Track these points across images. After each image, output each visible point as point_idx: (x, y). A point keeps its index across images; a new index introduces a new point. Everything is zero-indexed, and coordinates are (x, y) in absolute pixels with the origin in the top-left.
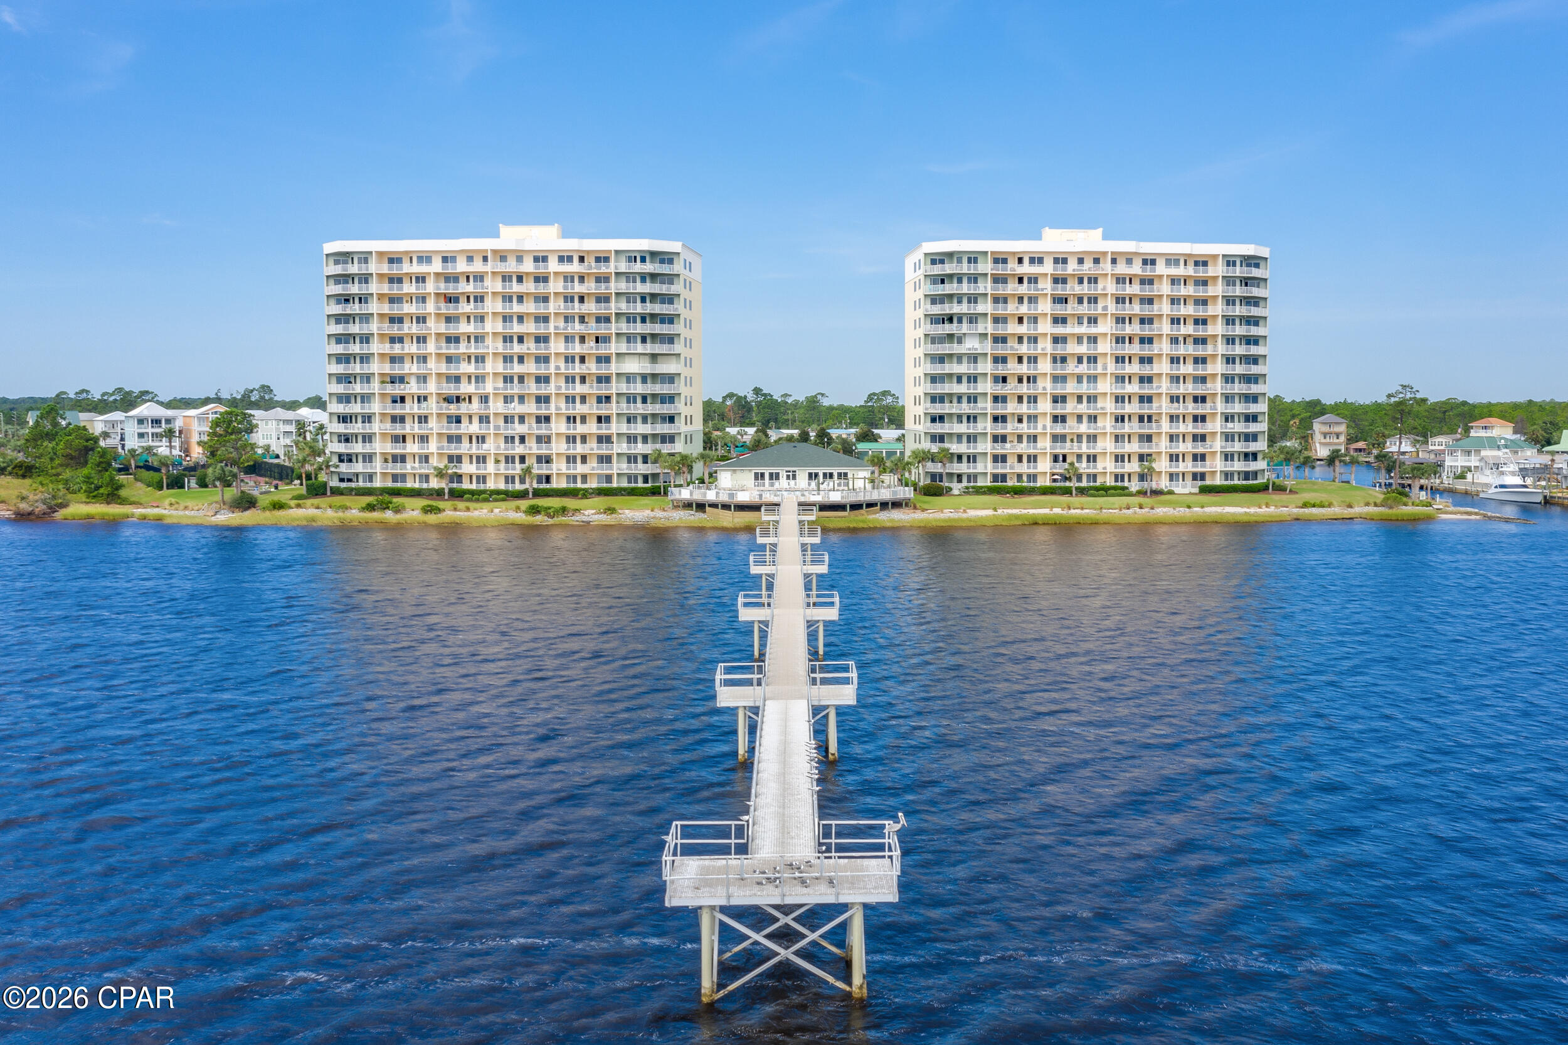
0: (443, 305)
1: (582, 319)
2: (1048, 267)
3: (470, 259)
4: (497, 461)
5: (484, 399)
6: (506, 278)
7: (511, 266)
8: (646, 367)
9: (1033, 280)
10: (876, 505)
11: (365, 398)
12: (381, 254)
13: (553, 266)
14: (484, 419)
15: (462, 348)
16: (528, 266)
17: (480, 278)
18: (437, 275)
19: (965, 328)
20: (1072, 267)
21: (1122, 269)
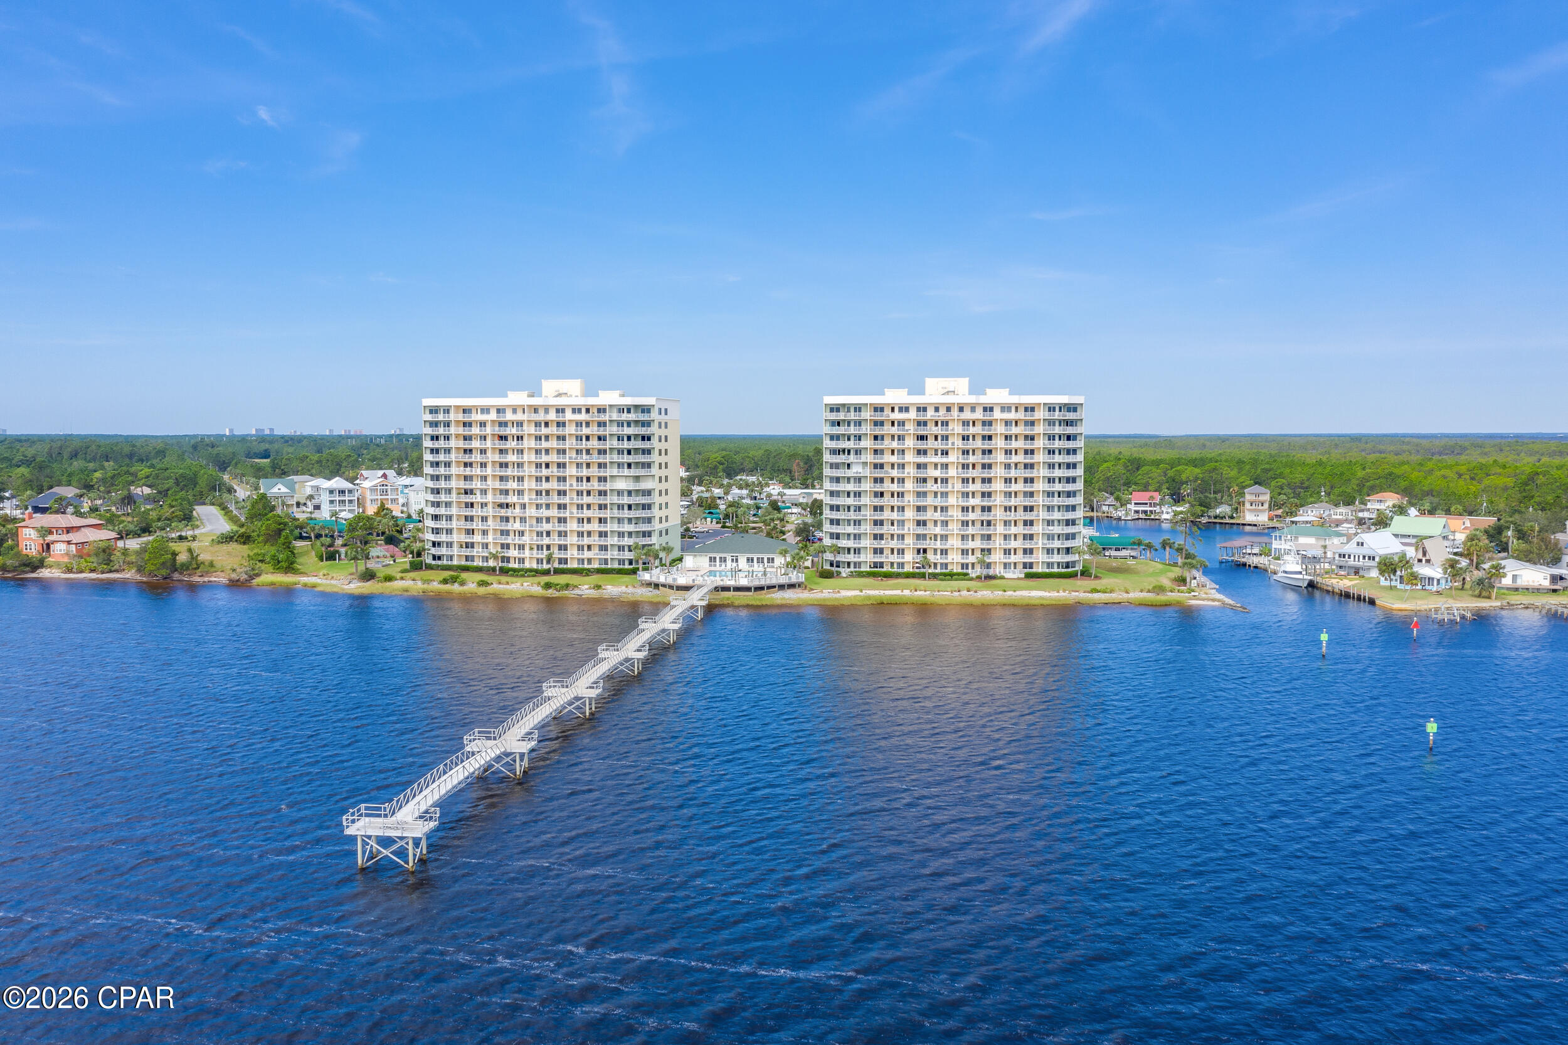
0: (497, 442)
1: (588, 452)
2: (912, 414)
3: (515, 411)
4: (531, 549)
5: (524, 506)
6: (537, 424)
7: (541, 417)
8: (631, 486)
9: (902, 423)
10: (774, 587)
11: (448, 505)
12: (457, 407)
13: (569, 415)
14: (523, 520)
15: (509, 472)
16: (552, 416)
17: (520, 424)
18: (493, 421)
19: (852, 458)
20: (930, 414)
21: (967, 415)
